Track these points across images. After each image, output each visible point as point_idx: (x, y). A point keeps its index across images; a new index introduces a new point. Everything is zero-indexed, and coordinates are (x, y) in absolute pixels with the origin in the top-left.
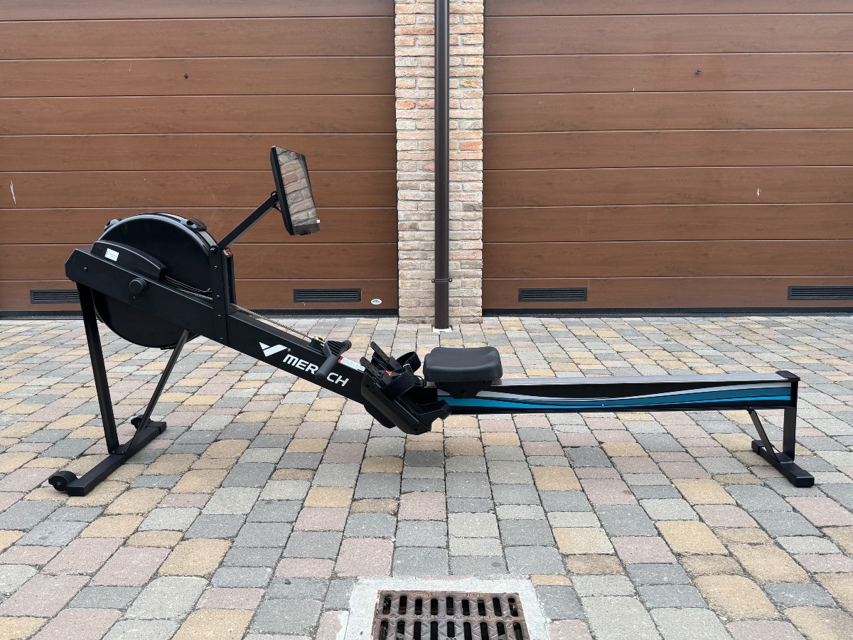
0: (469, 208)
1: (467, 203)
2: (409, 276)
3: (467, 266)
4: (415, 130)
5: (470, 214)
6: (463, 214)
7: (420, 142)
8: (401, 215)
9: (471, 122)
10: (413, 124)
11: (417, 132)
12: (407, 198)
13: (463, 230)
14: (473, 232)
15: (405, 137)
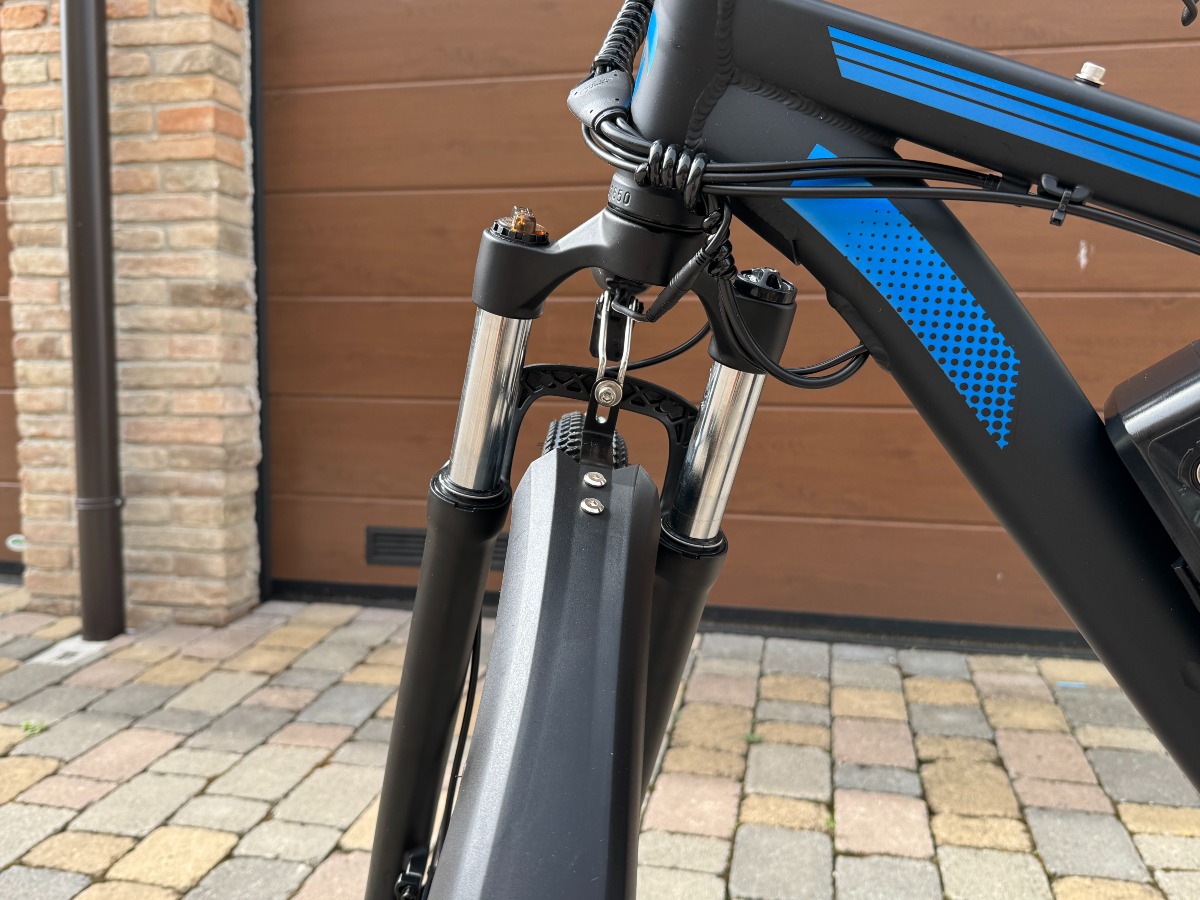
0: (184, 296)
1: (177, 281)
2: (43, 484)
3: (185, 462)
4: (45, 83)
5: (188, 314)
6: (168, 313)
8: (19, 316)
9: (181, 53)
11: (49, 87)
12: (31, 269)
13: (170, 359)
14: (195, 365)
15: (23, 103)
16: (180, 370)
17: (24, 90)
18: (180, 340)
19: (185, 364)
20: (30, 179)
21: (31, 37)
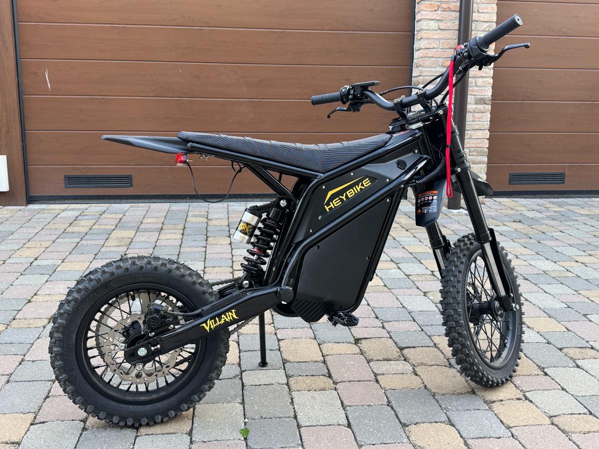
0: (480, 101)
1: (478, 96)
3: (475, 154)
4: (437, 30)
5: (480, 106)
6: (474, 106)
7: (441, 41)
9: (486, 25)
10: (436, 24)
11: (439, 31)
13: (474, 121)
14: (482, 123)
15: (429, 36)
16: (476, 125)
17: (428, 32)
18: (477, 115)
19: (478, 122)
20: (428, 62)
21: (433, 14)
